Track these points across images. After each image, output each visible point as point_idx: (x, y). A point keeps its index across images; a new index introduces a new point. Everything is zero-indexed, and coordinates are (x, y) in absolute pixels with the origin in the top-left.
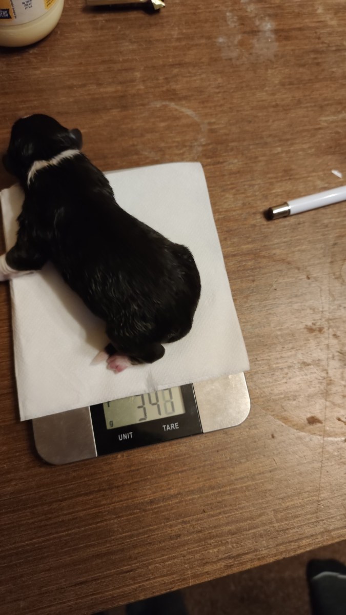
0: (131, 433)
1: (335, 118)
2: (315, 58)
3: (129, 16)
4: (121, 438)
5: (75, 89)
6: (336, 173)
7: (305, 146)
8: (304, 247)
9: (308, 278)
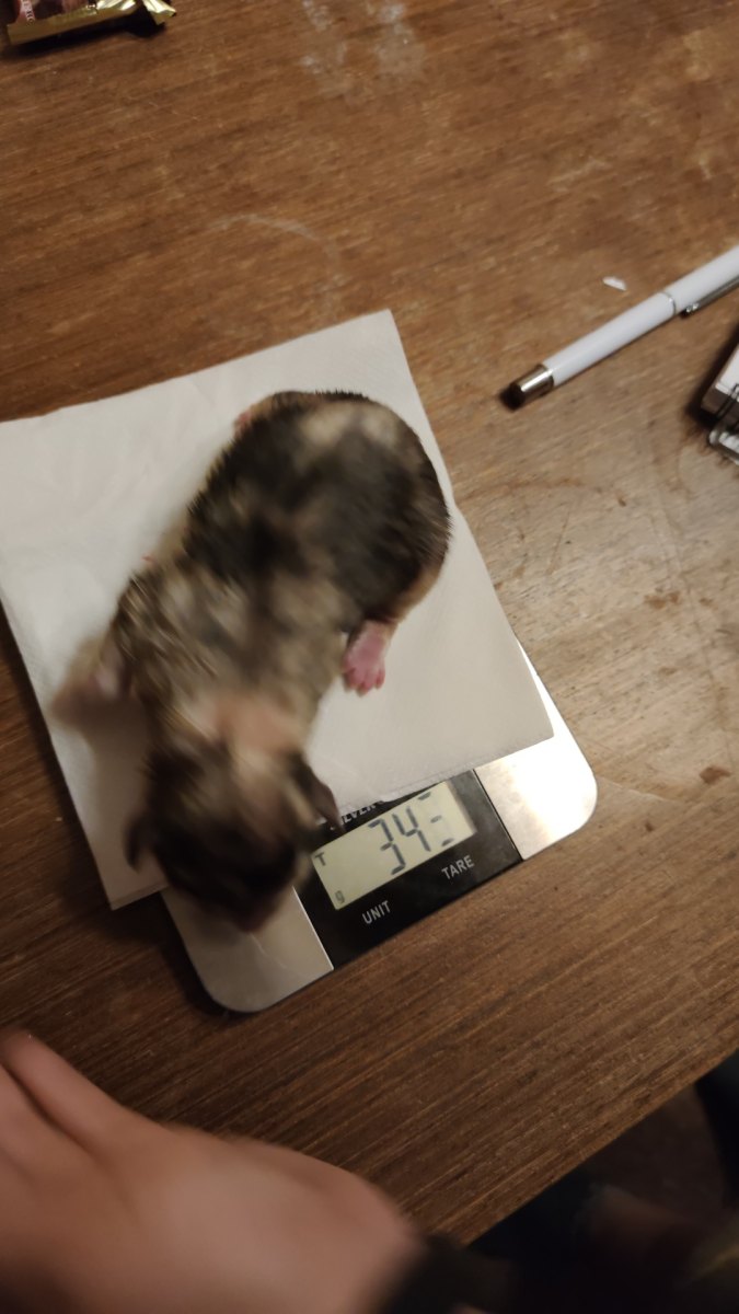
0: (385, 903)
1: (579, 172)
2: (506, 60)
3: (104, 50)
4: (368, 919)
5: (40, 229)
6: (612, 282)
7: (540, 242)
8: (596, 445)
9: (623, 503)
